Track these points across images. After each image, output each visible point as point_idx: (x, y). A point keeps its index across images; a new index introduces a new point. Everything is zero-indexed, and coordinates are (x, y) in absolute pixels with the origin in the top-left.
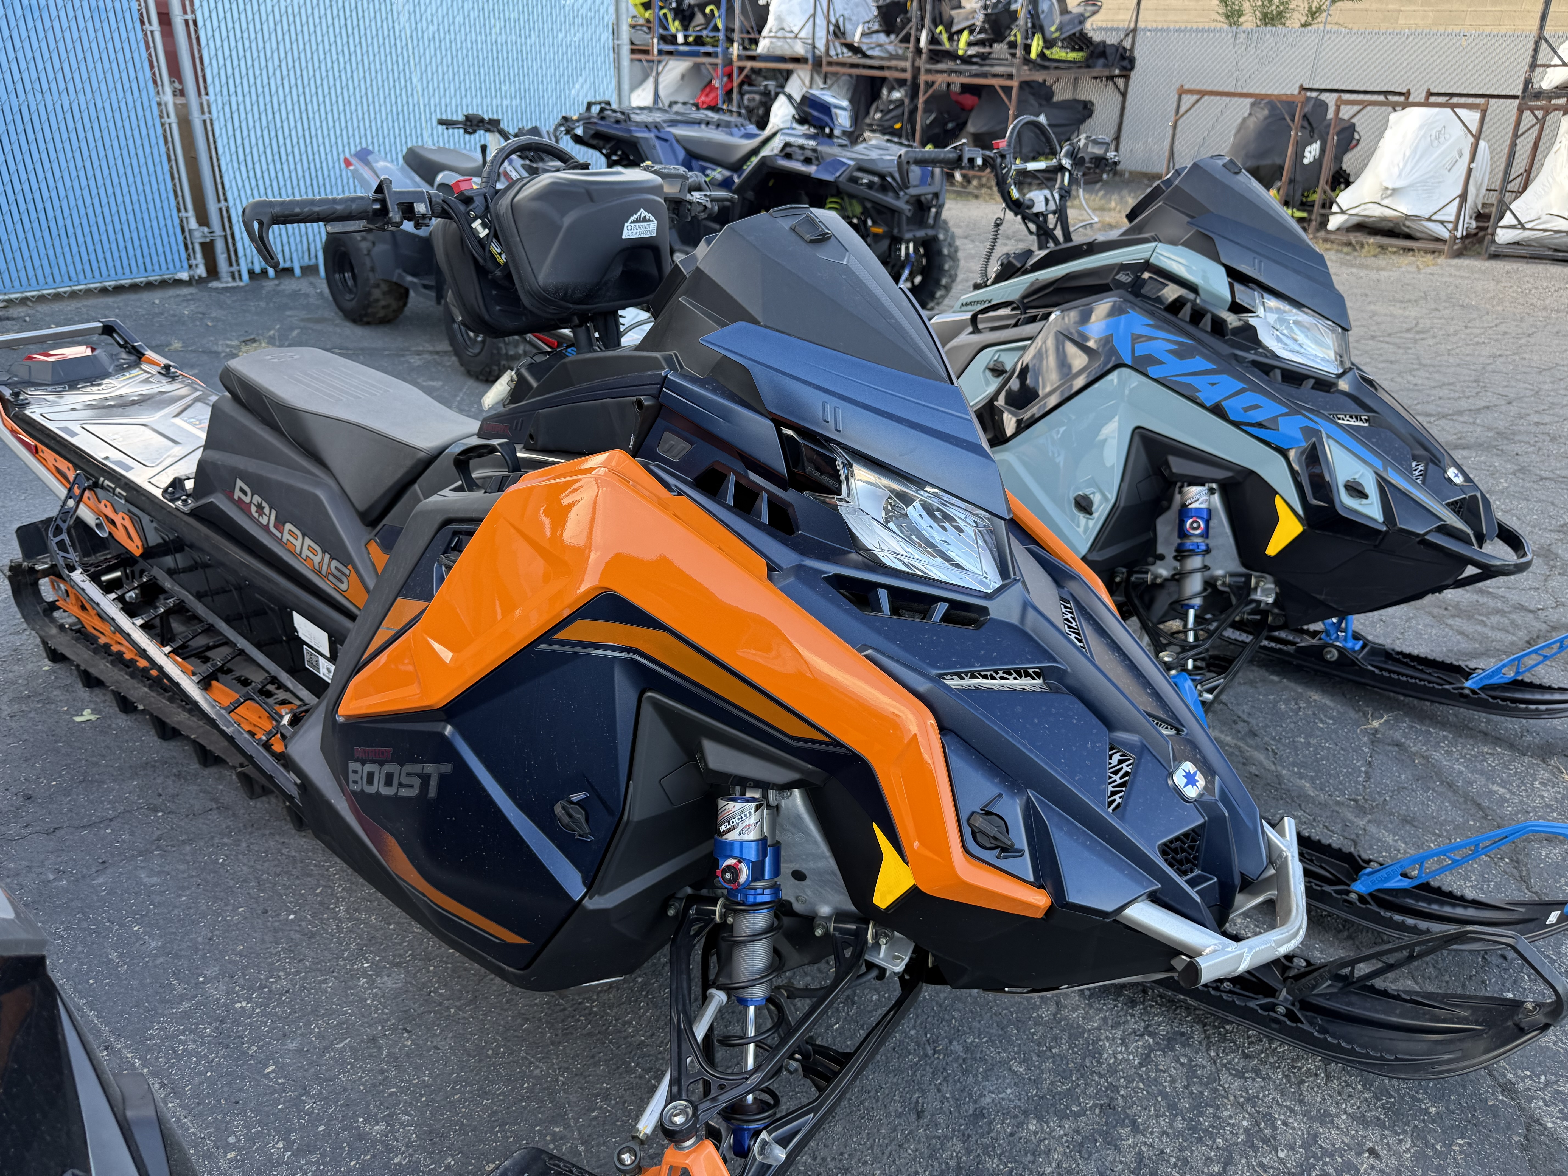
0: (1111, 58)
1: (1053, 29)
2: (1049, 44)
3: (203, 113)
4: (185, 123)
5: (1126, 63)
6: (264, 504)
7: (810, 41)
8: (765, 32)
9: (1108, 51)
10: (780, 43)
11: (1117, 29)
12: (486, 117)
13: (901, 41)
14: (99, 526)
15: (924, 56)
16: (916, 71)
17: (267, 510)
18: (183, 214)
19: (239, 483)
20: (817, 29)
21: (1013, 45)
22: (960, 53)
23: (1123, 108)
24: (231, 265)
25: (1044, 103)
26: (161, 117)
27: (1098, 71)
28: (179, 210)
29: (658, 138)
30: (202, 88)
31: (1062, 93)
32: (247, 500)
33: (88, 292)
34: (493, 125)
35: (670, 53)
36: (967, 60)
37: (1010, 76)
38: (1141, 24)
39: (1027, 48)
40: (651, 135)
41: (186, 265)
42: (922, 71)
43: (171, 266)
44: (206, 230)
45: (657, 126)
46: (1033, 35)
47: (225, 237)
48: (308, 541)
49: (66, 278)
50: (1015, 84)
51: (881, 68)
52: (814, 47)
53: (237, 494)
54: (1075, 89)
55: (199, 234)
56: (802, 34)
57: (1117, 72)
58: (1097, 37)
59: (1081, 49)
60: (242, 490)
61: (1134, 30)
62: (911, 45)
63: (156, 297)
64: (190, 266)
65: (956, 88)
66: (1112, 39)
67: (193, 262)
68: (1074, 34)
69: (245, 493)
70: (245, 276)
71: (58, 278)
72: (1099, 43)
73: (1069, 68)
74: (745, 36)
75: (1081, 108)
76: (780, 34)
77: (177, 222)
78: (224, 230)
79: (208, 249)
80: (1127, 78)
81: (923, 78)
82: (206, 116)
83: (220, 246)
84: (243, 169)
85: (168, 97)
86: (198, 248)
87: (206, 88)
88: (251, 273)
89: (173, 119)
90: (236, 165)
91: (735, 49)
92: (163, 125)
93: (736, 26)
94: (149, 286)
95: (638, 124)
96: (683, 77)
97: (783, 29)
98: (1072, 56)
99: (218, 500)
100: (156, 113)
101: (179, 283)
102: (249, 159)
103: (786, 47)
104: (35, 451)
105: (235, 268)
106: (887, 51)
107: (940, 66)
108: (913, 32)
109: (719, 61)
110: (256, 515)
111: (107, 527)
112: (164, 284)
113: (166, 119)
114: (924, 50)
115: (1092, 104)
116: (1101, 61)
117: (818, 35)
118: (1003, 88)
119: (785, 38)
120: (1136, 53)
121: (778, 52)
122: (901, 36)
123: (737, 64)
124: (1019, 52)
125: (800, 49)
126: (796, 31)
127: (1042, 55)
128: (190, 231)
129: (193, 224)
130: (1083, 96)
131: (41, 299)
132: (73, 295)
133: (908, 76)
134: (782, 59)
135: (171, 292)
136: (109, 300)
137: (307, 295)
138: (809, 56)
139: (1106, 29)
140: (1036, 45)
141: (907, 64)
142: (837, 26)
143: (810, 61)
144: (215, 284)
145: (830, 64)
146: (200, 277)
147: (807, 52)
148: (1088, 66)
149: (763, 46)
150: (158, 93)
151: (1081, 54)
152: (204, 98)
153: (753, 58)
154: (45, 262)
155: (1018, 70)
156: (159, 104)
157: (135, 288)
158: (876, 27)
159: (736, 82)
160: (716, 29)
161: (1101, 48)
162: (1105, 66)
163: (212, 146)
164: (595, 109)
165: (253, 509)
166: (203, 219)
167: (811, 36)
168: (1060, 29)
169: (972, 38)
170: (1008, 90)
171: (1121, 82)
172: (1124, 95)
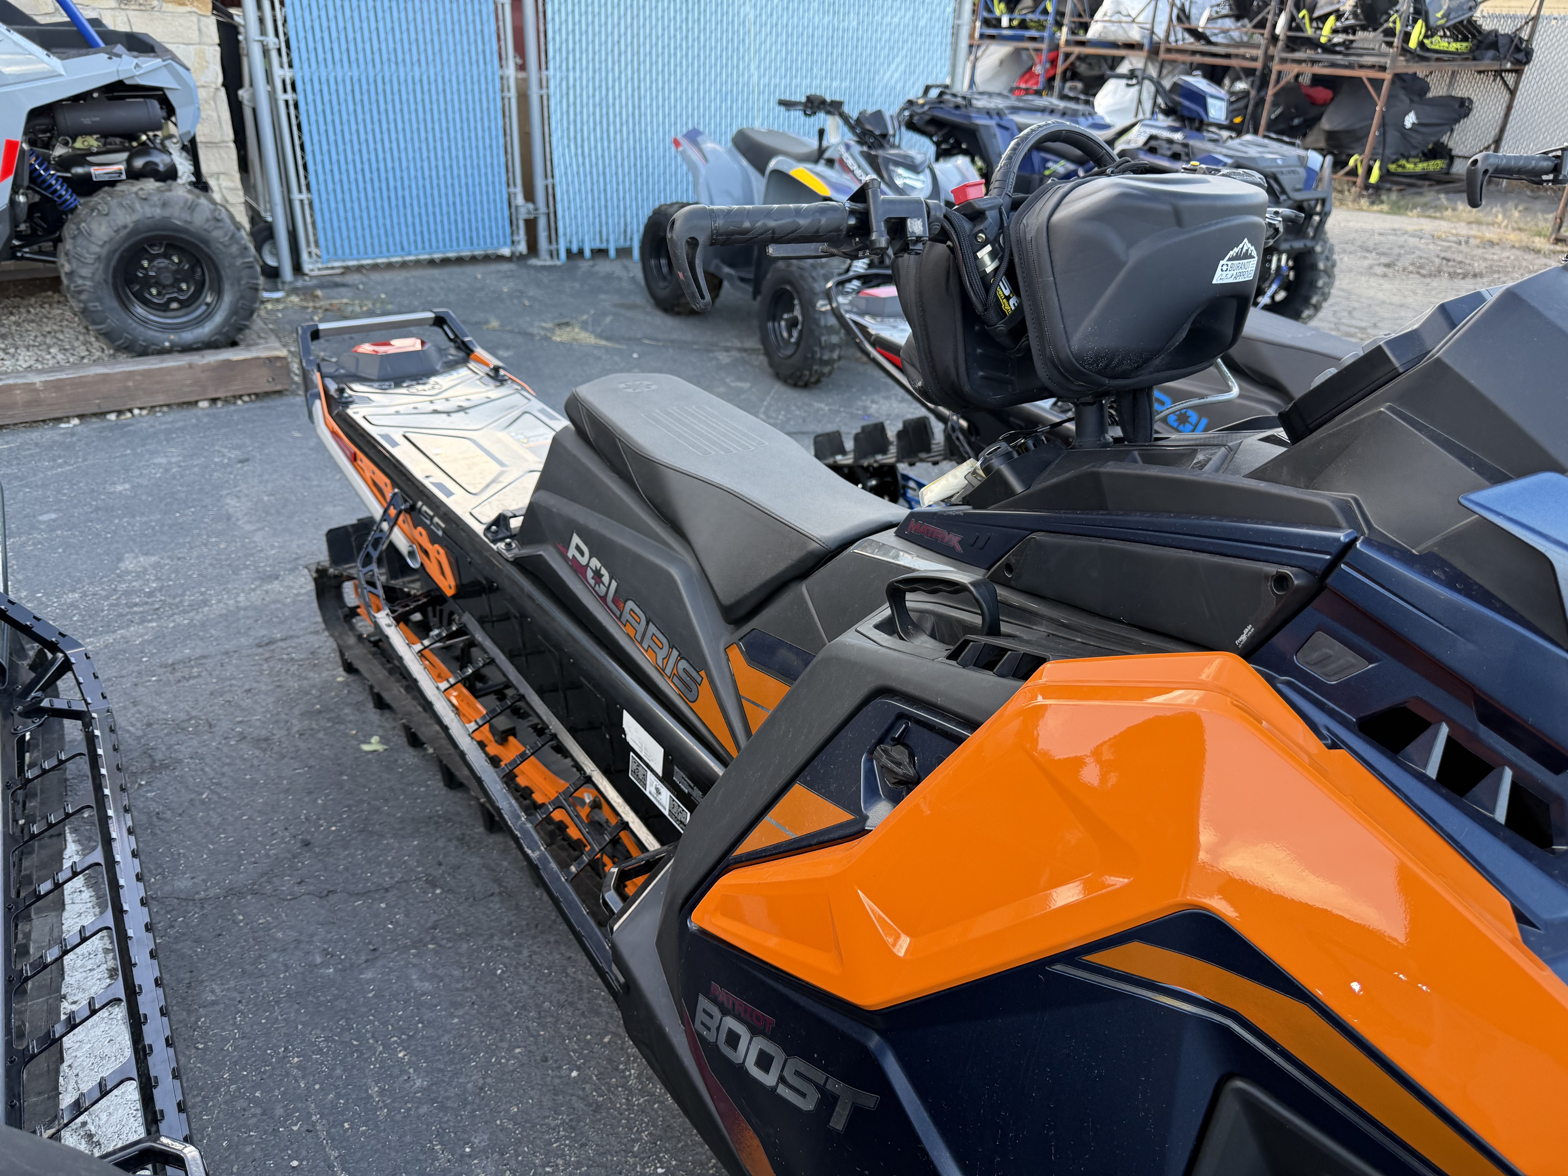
0: (1502, 50)
1: (1439, 15)
2: (1430, 32)
3: (541, 87)
4: (523, 97)
5: (1521, 56)
6: (604, 571)
7: (1148, 26)
8: (1098, 16)
9: (1501, 42)
10: (1113, 28)
11: (1514, 17)
12: (828, 99)
13: (1255, 27)
14: (411, 554)
15: (1280, 44)
16: (1269, 58)
17: (606, 578)
18: (512, 189)
19: (576, 540)
20: (1158, 13)
21: (1390, 32)
22: (1323, 40)
23: (1509, 108)
24: (550, 242)
25: (1416, 98)
26: (502, 91)
27: (1486, 63)
28: (508, 185)
29: (1000, 126)
30: (543, 63)
31: (1437, 89)
32: (583, 561)
33: (418, 263)
34: (834, 108)
35: (992, 37)
36: (1329, 48)
37: (1383, 68)
38: (1545, 12)
39: (1407, 36)
40: (992, 123)
41: (509, 241)
42: (1276, 59)
43: (495, 241)
44: (531, 206)
45: (999, 114)
46: (1415, 21)
47: (548, 215)
48: (652, 628)
49: (399, 248)
50: (1387, 76)
51: (1228, 56)
52: (1152, 32)
53: (572, 552)
54: (1451, 84)
55: (524, 209)
56: (1140, 19)
57: (1509, 66)
58: (1487, 26)
59: (1465, 39)
60: (578, 548)
61: (1535, 19)
62: (1267, 32)
63: (478, 272)
64: (513, 242)
65: (1305, 80)
66: (1505, 28)
67: (516, 238)
68: (1461, 22)
69: (582, 554)
70: (563, 255)
71: (392, 248)
72: (1490, 32)
73: (1453, 60)
74: (1077, 19)
75: (1457, 106)
76: (1115, 18)
77: (505, 197)
78: (548, 206)
79: (531, 225)
80: (1519, 72)
81: (1276, 67)
82: (544, 92)
83: (542, 223)
84: (572, 146)
85: (511, 71)
86: (522, 224)
87: (547, 63)
88: (569, 252)
89: (513, 94)
90: (566, 142)
91: (1064, 34)
92: (503, 99)
93: (1068, 10)
94: (474, 260)
95: (979, 110)
96: (1002, 62)
97: (1119, 13)
98: (1454, 46)
99: (549, 554)
100: (498, 86)
101: (500, 258)
102: (579, 136)
103: (1121, 32)
104: (353, 459)
105: (554, 247)
106: (1232, 38)
107: (1298, 55)
108: (1270, 17)
109: (1044, 46)
110: (592, 582)
111: (420, 556)
112: (487, 259)
113: (506, 94)
114: (1281, 37)
115: (1471, 101)
116: (1491, 53)
117: (1157, 19)
118: (1371, 80)
119: (1120, 22)
120: (1534, 45)
121: (1111, 38)
122: (1255, 21)
123: (1063, 49)
124: (1396, 41)
125: (1135, 34)
126: (1133, 16)
127: (1421, 44)
128: (517, 207)
129: (520, 200)
130: (1460, 92)
131: (375, 267)
132: (404, 265)
133: (1258, 65)
134: (1114, 45)
135: (493, 267)
136: (436, 272)
137: (619, 279)
138: (1146, 42)
139: (1499, 17)
140: (1418, 31)
141: (1259, 53)
142: (1182, 9)
143: (1146, 47)
144: (534, 262)
145: (1169, 51)
146: (521, 254)
147: (1143, 37)
148: (1474, 59)
149: (1094, 31)
150: (501, 66)
151: (1465, 44)
152: (544, 73)
153: (1082, 44)
154: (382, 231)
155: (1394, 60)
156: (502, 78)
157: (460, 261)
158: (1226, 11)
159: (1060, 67)
160: (1045, 12)
161: (1492, 38)
162: (1494, 59)
163: (546, 122)
164: (934, 93)
165: (590, 574)
166: (529, 196)
167: (1150, 20)
168: (1446, 15)
169: (1339, 24)
170: (1377, 83)
171: (1510, 78)
172: (1513, 93)
